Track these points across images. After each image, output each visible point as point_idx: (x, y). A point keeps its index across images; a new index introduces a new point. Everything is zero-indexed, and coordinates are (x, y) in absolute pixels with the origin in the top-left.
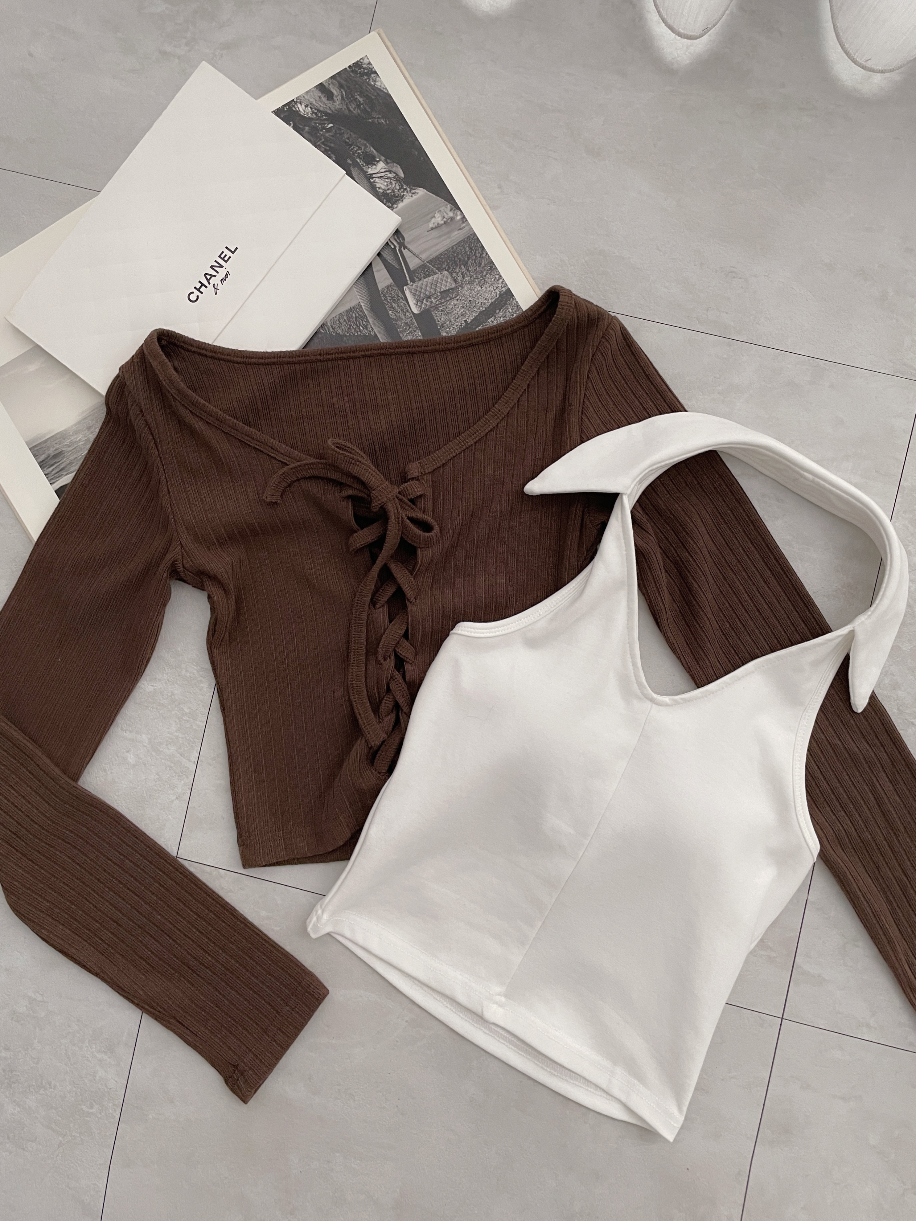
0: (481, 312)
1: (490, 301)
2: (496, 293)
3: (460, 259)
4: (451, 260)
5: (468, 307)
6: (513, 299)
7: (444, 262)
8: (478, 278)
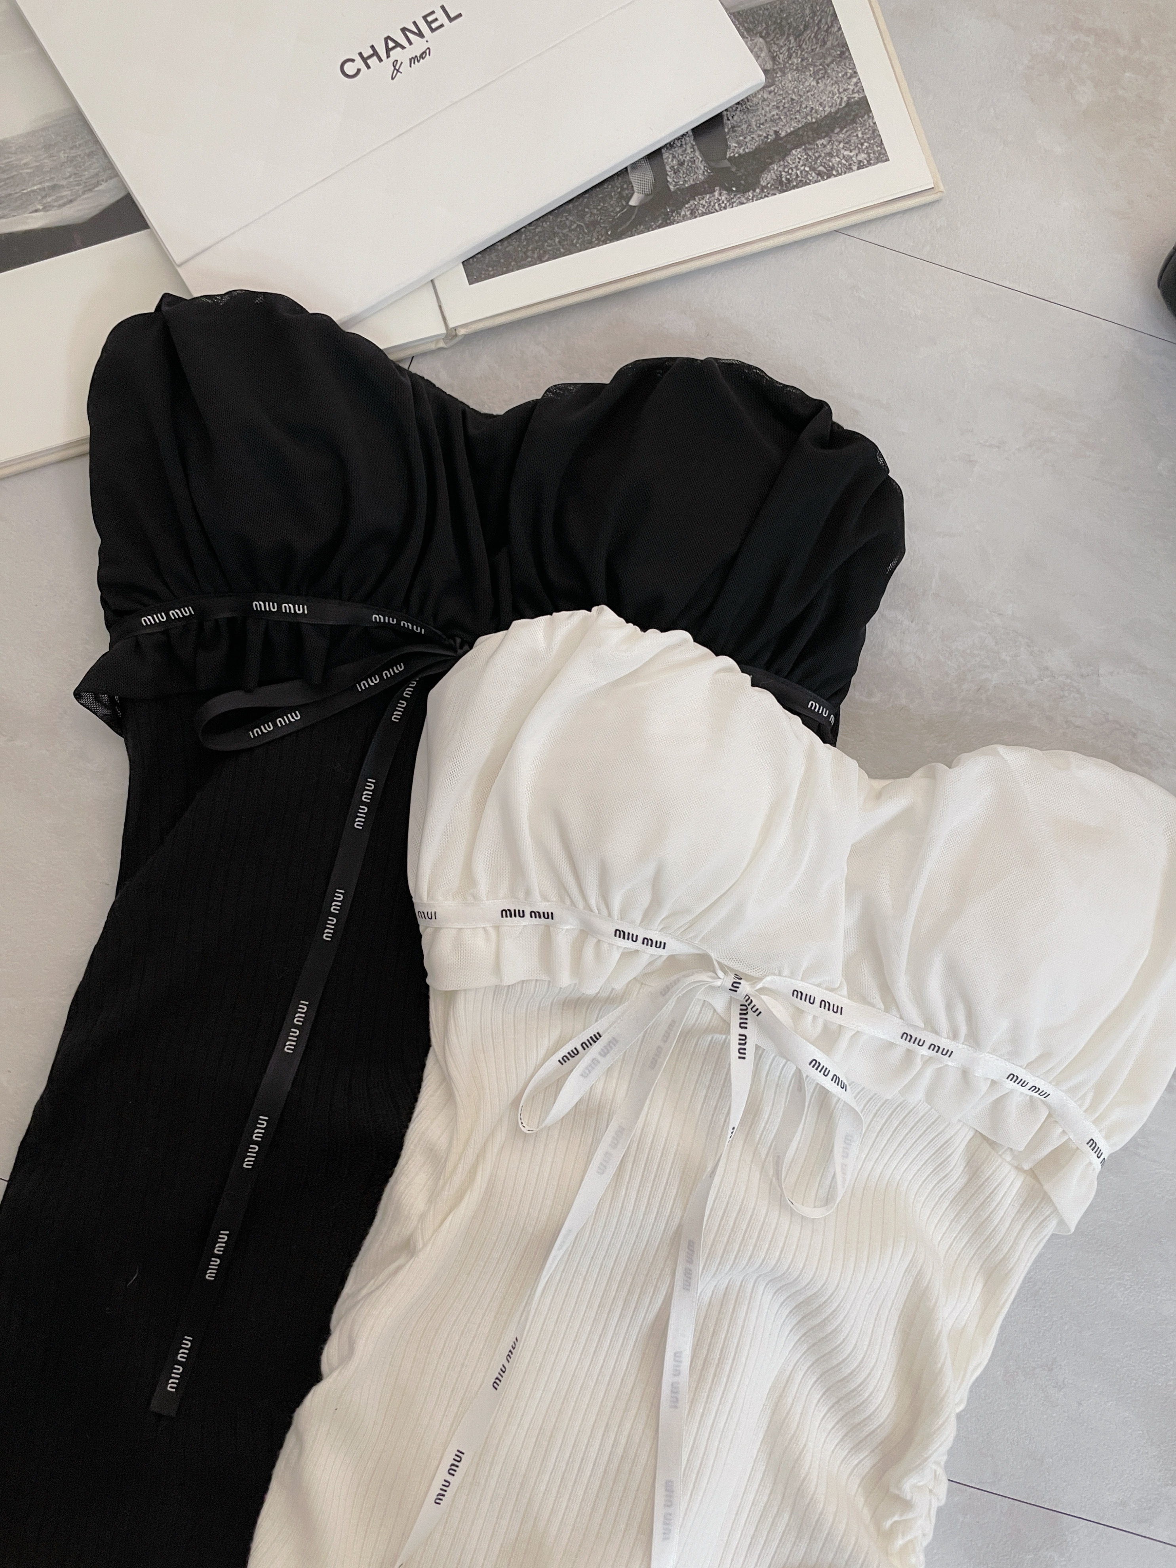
0: (809, 125)
1: (827, 109)
2: (842, 98)
3: (790, 25)
4: (775, 23)
5: (786, 110)
6: (869, 117)
7: (760, 23)
8: (815, 66)
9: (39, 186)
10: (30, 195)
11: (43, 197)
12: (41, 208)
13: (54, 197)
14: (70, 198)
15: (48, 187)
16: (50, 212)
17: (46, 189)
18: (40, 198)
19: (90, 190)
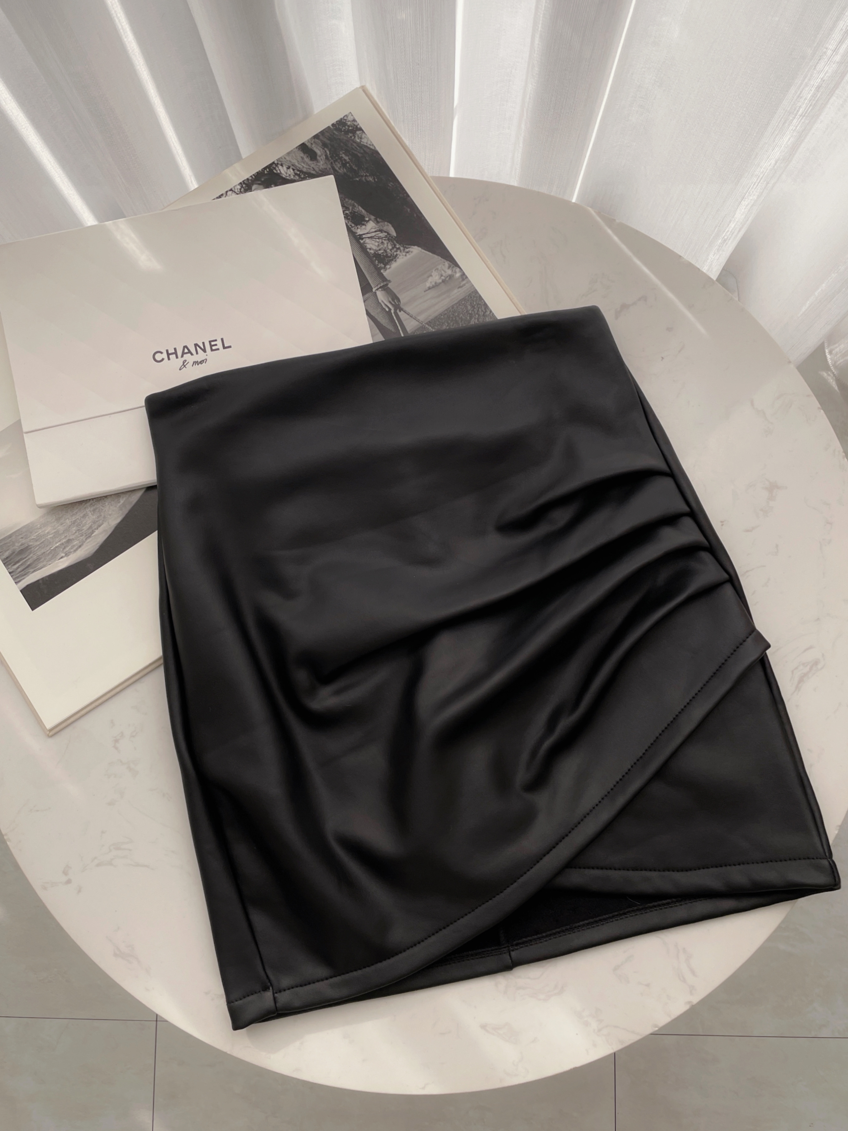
3: (462, 318)
9: (59, 543)
10: (56, 550)
11: (65, 548)
12: (64, 555)
13: (70, 547)
14: (80, 544)
15: (64, 542)
16: (69, 556)
17: (64, 543)
18: (62, 550)
19: (90, 537)
